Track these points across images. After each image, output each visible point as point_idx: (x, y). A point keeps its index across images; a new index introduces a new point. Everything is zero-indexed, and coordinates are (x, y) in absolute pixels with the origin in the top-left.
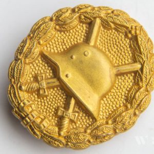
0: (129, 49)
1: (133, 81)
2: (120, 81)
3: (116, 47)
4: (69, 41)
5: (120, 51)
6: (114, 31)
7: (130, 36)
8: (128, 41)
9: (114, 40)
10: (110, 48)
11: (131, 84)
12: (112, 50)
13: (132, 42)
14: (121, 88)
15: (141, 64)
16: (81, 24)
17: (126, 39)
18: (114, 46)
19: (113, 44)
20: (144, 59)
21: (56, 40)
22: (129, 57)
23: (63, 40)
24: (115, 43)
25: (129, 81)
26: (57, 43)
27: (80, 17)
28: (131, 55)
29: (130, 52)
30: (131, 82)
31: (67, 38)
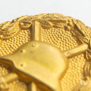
0: (72, 38)
1: (85, 60)
2: (73, 62)
3: (60, 39)
4: (15, 45)
5: (65, 41)
6: (53, 29)
7: (69, 27)
8: (69, 32)
9: (57, 35)
10: (54, 41)
11: (84, 63)
12: (57, 42)
13: (73, 32)
14: (75, 68)
15: (87, 44)
16: (23, 31)
17: (67, 32)
18: (57, 39)
19: (56, 37)
20: (88, 39)
21: (3, 47)
22: (74, 43)
23: (10, 45)
24: (57, 37)
25: (81, 61)
26: (5, 49)
27: (20, 25)
28: (75, 42)
29: (74, 40)
30: (83, 61)
31: (13, 43)
